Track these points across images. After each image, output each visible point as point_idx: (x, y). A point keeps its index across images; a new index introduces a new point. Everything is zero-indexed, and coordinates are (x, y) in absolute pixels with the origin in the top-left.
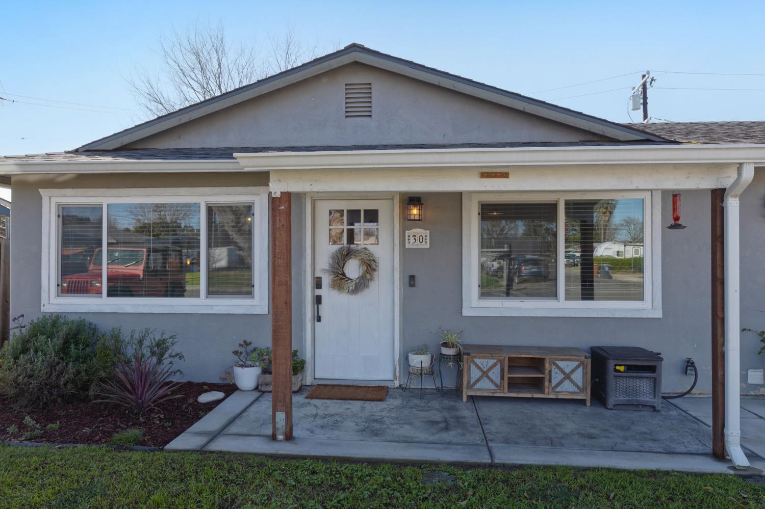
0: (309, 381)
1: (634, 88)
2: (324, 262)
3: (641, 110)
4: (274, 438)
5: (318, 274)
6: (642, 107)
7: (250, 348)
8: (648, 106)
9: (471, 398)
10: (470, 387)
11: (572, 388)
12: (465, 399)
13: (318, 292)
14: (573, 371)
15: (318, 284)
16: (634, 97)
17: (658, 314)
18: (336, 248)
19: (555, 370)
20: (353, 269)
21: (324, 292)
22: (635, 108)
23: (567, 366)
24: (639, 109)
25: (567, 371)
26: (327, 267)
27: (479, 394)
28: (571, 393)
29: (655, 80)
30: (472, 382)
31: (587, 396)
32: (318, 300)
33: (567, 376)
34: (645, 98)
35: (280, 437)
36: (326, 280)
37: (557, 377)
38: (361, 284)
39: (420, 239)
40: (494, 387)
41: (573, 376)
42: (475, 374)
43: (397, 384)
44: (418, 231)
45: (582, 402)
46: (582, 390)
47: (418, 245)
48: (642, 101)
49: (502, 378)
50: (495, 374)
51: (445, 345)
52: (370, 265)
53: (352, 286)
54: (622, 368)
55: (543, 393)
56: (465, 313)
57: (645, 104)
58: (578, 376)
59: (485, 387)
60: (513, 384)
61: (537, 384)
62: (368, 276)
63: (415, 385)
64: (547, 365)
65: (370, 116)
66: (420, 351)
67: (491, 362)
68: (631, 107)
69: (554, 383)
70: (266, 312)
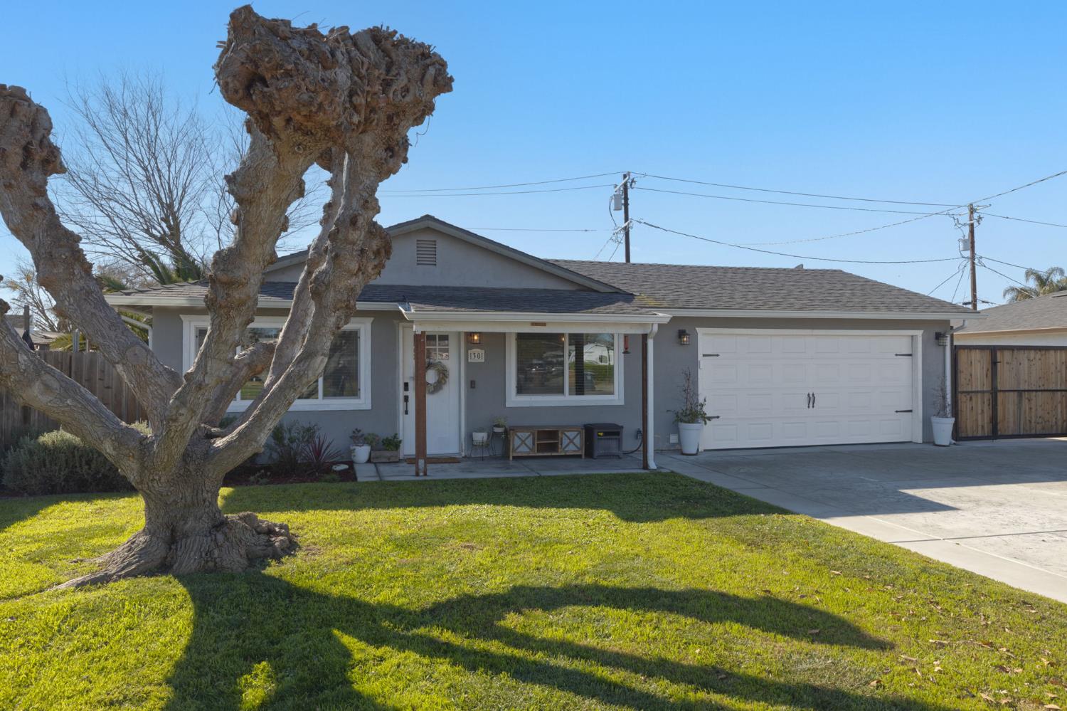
1: (616, 186)
2: (410, 372)
3: (623, 210)
4: (417, 474)
5: (406, 381)
6: (623, 207)
7: (360, 434)
8: (629, 207)
9: (514, 457)
10: (514, 450)
11: (574, 448)
12: (511, 458)
13: (407, 393)
14: (575, 438)
15: (406, 388)
16: (616, 197)
17: (622, 403)
19: (564, 437)
20: (431, 377)
23: (571, 434)
24: (621, 209)
25: (571, 438)
26: (412, 375)
27: (520, 455)
28: (574, 451)
29: (635, 182)
30: (516, 447)
31: (582, 452)
33: (571, 441)
34: (626, 199)
35: (421, 474)
36: (412, 385)
37: (566, 441)
38: (438, 386)
39: (478, 355)
40: (528, 450)
41: (575, 441)
42: (517, 442)
43: (463, 454)
44: (477, 351)
45: (580, 456)
46: (580, 449)
47: (476, 360)
48: (623, 202)
49: (534, 444)
50: (529, 442)
51: (498, 426)
52: (443, 375)
53: (431, 388)
54: (601, 434)
55: (557, 452)
56: (507, 405)
57: (626, 205)
58: (577, 441)
59: (523, 450)
60: (541, 447)
61: (554, 447)
62: (443, 381)
64: (560, 435)
65: (435, 265)
66: (481, 430)
67: (527, 434)
68: (613, 207)
69: (564, 446)
70: (370, 408)
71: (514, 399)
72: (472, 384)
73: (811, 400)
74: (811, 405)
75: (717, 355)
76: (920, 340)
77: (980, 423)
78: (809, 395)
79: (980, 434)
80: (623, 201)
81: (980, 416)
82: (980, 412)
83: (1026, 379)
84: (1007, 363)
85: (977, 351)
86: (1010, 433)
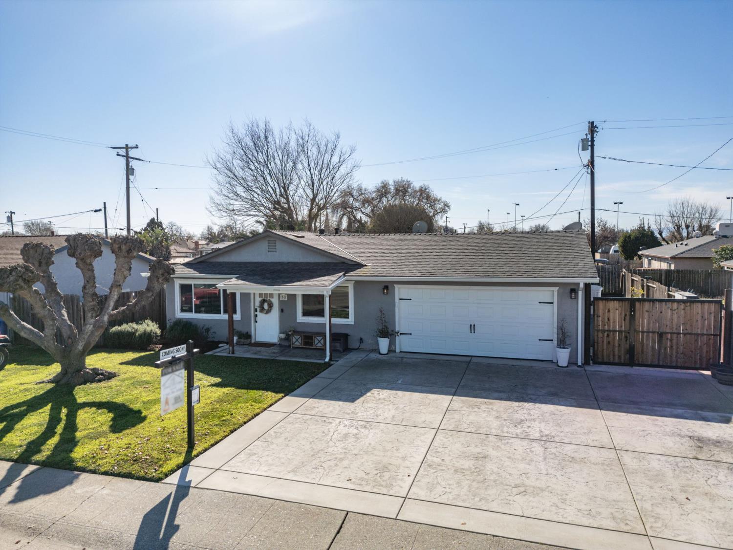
0: (253, 341)
2: (257, 304)
4: (229, 353)
5: (256, 308)
6: (590, 148)
9: (293, 347)
10: (293, 344)
11: (321, 345)
12: (291, 348)
13: (256, 313)
15: (256, 310)
17: (353, 323)
18: (261, 299)
19: (316, 340)
20: (266, 306)
21: (258, 313)
22: (584, 149)
24: (588, 150)
26: (258, 305)
27: (296, 346)
28: (321, 347)
30: (294, 342)
32: (256, 316)
33: (319, 342)
34: (593, 141)
36: (258, 310)
37: (317, 342)
38: (268, 312)
40: (299, 344)
42: (294, 340)
43: (278, 343)
44: (283, 295)
45: (323, 349)
46: (323, 346)
49: (302, 342)
50: (300, 340)
51: (290, 331)
52: (271, 305)
53: (265, 312)
55: (313, 346)
56: (297, 321)
57: (592, 146)
58: (322, 342)
59: (297, 344)
60: (306, 344)
61: (311, 344)
62: (270, 309)
63: (283, 343)
65: (276, 252)
66: (283, 333)
67: (299, 337)
68: (581, 148)
70: (240, 319)
71: (301, 319)
72: (282, 311)
73: (472, 328)
74: (473, 331)
75: (410, 299)
76: (556, 294)
77: (617, 353)
78: (471, 325)
79: (617, 360)
80: (589, 144)
81: (617, 349)
82: (617, 345)
83: (668, 323)
84: (647, 311)
85: (615, 302)
86: (650, 363)
